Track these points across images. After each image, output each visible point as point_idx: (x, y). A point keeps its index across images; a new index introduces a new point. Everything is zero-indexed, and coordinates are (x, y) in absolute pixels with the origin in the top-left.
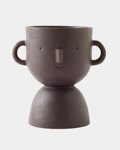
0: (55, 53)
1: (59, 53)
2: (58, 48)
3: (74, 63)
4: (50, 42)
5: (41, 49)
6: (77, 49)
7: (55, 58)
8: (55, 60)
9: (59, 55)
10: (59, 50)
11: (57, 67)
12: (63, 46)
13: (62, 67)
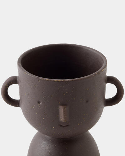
0: (58, 110)
1: (64, 112)
2: (62, 105)
3: (84, 119)
4: (52, 97)
5: (39, 103)
6: (87, 101)
7: (59, 115)
9: (64, 113)
11: (61, 126)
13: (67, 125)
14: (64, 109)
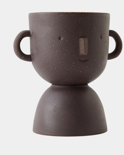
0: (78, 43)
4: (73, 30)
5: (60, 39)
6: (101, 38)
7: (79, 49)
8: (79, 51)
10: (84, 39)
11: (80, 60)
12: (88, 34)
13: (86, 60)
14: (84, 40)
